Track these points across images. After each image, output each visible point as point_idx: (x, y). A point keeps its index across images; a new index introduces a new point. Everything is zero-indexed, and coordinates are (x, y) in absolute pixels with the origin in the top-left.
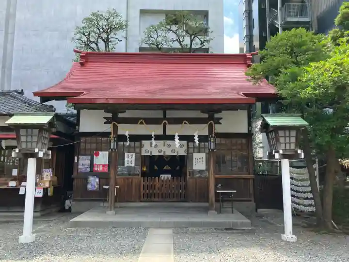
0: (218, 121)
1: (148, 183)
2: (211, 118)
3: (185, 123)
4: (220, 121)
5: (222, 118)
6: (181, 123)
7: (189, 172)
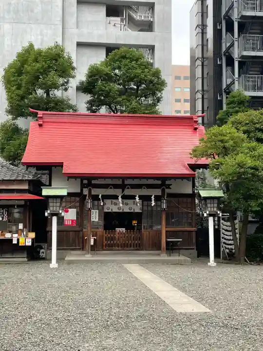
0: (168, 187)
1: (109, 236)
2: (163, 184)
3: (144, 188)
4: (170, 187)
5: (171, 185)
6: (141, 188)
7: (144, 226)
